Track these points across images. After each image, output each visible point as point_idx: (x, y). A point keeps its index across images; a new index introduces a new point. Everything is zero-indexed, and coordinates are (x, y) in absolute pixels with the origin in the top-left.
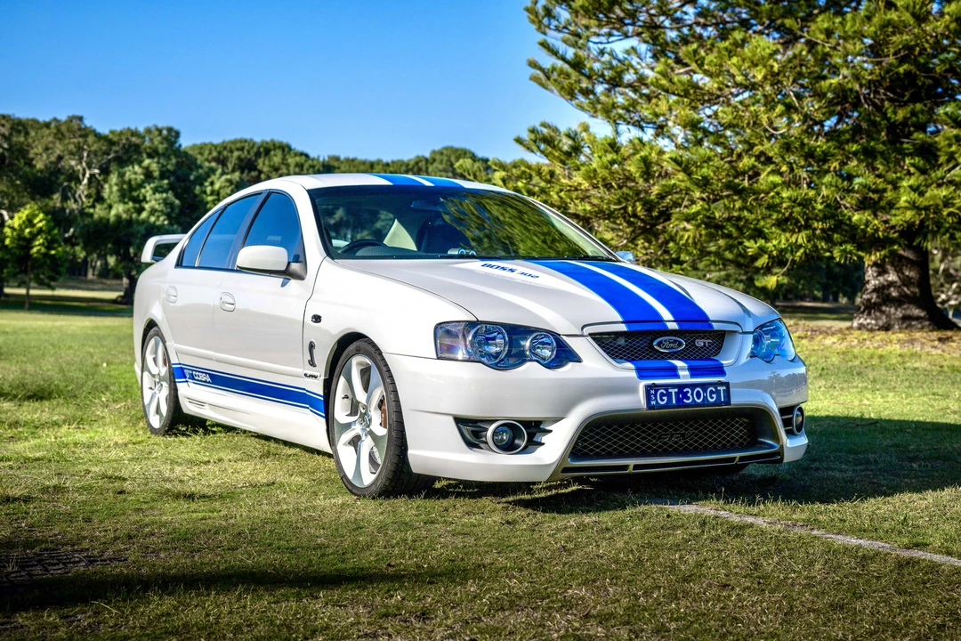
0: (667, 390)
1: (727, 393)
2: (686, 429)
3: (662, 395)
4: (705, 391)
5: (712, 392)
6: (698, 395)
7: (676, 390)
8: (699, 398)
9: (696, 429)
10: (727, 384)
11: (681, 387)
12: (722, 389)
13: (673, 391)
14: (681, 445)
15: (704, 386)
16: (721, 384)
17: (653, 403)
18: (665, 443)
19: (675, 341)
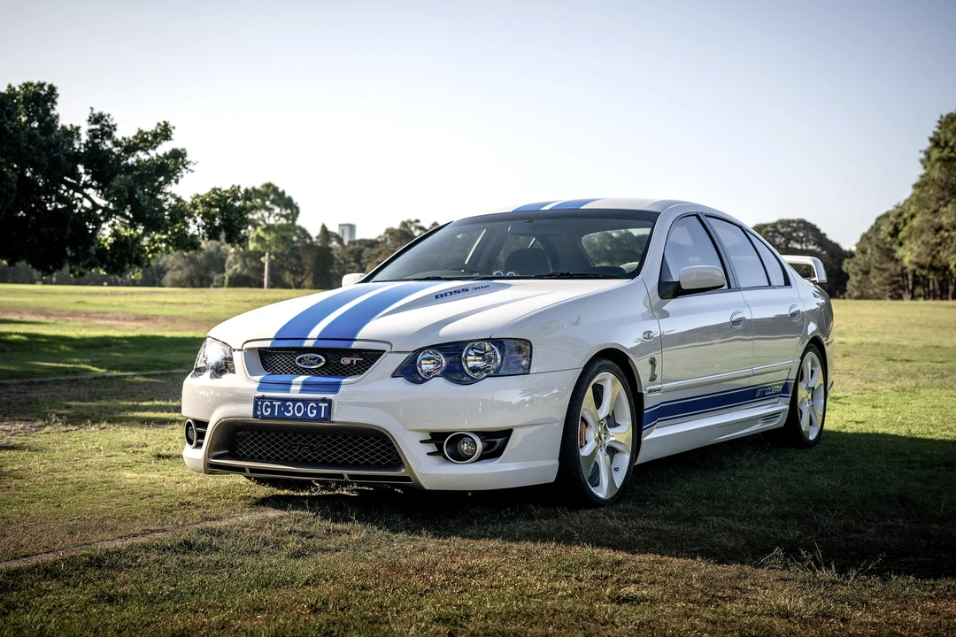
0: (271, 402)
1: (329, 410)
2: (314, 442)
3: (267, 406)
4: (306, 406)
5: (312, 408)
6: (299, 409)
7: (280, 403)
8: (299, 412)
9: (324, 443)
10: (330, 402)
11: (285, 400)
12: (323, 405)
13: (277, 404)
14: (309, 457)
15: (306, 402)
16: (324, 400)
17: (259, 413)
18: (295, 453)
19: (316, 358)
